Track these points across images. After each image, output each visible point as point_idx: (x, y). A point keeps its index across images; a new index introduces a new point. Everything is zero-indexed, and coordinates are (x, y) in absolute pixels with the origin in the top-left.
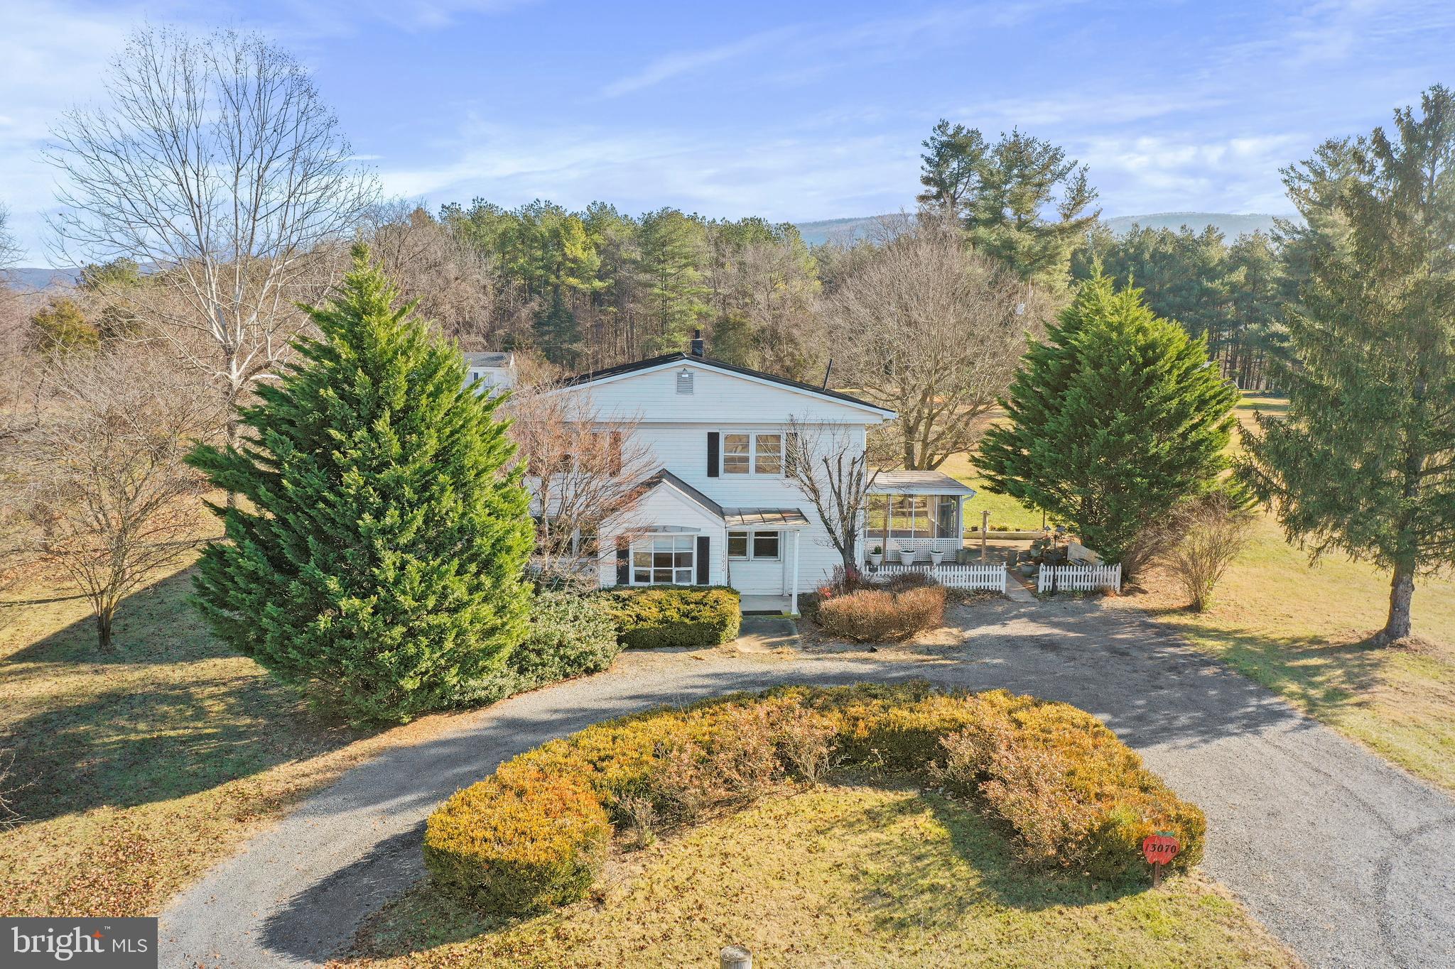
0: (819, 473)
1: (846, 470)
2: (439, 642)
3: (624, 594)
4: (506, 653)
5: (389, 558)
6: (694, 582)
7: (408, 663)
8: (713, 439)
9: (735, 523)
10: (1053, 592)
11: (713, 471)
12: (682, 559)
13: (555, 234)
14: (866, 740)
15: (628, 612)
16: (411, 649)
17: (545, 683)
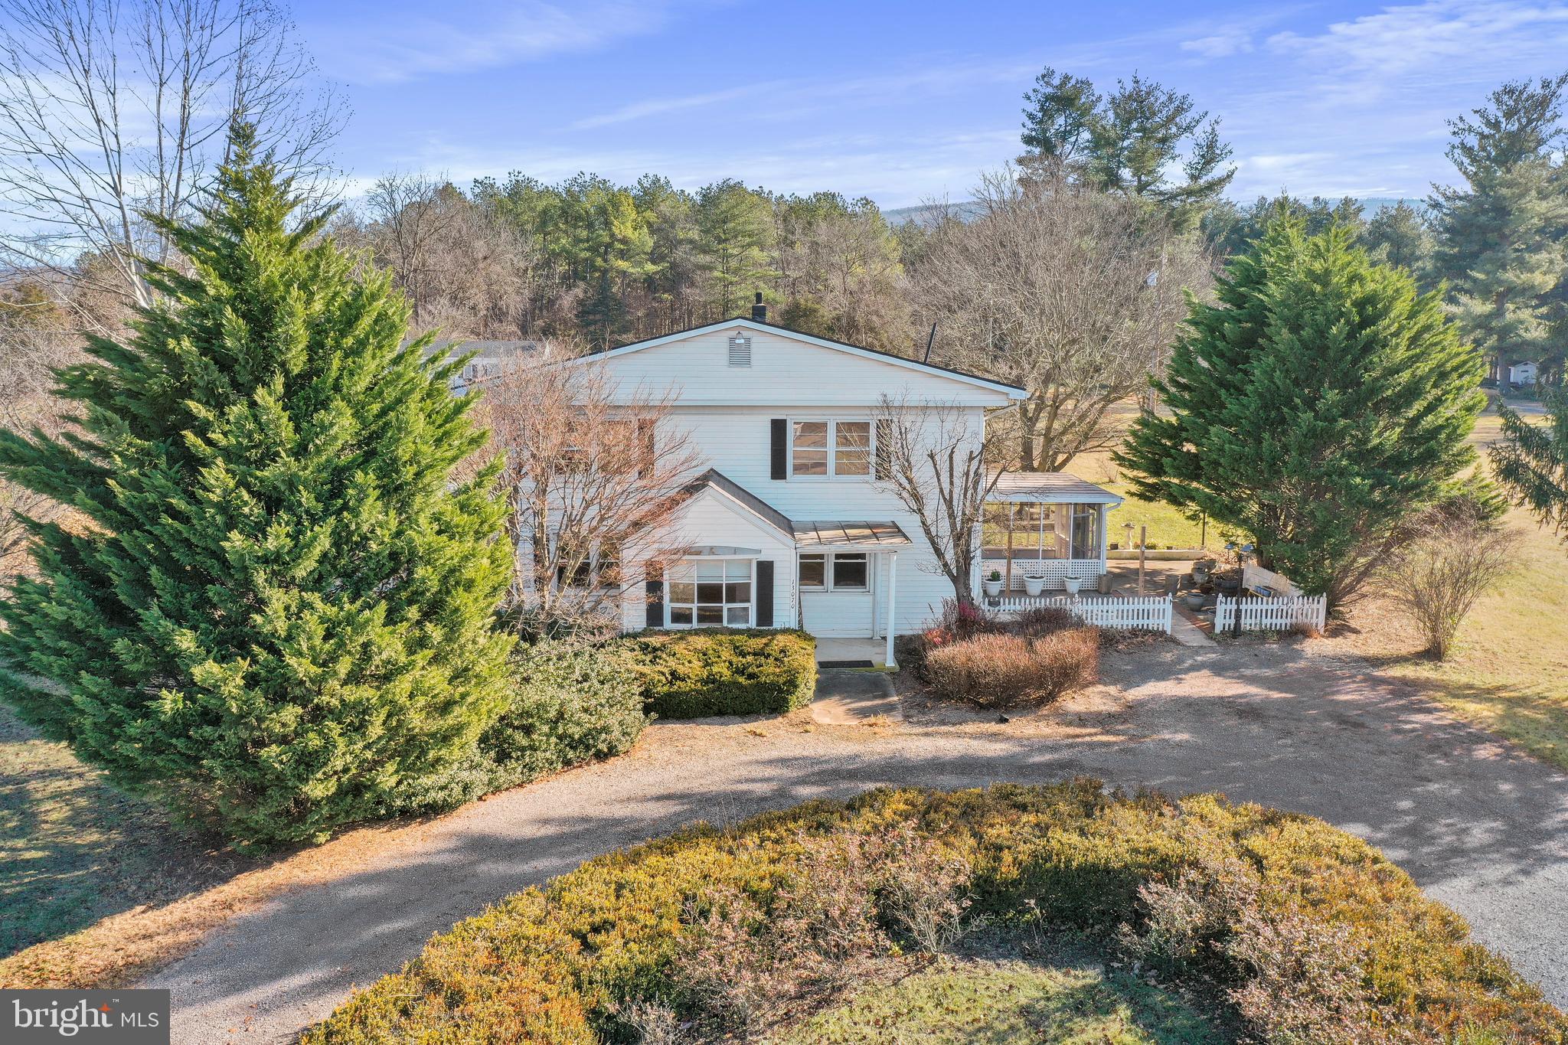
0: (923, 473)
1: (959, 468)
2: (360, 728)
3: (655, 641)
4: (472, 735)
5: (278, 599)
6: (752, 623)
7: (309, 763)
8: (778, 429)
9: (809, 542)
10: (1236, 632)
11: (778, 471)
12: (735, 592)
13: (602, 211)
14: (1015, 883)
15: (659, 668)
16: (314, 741)
17: (535, 775)
